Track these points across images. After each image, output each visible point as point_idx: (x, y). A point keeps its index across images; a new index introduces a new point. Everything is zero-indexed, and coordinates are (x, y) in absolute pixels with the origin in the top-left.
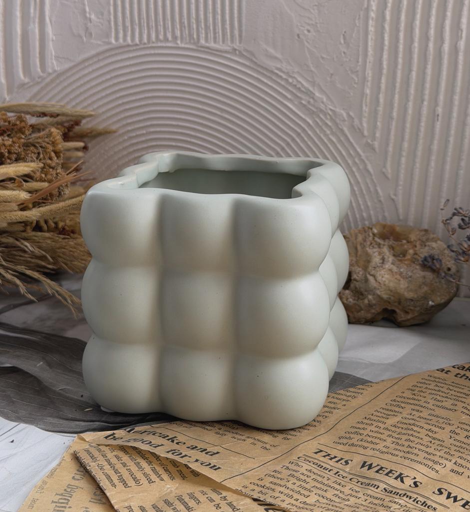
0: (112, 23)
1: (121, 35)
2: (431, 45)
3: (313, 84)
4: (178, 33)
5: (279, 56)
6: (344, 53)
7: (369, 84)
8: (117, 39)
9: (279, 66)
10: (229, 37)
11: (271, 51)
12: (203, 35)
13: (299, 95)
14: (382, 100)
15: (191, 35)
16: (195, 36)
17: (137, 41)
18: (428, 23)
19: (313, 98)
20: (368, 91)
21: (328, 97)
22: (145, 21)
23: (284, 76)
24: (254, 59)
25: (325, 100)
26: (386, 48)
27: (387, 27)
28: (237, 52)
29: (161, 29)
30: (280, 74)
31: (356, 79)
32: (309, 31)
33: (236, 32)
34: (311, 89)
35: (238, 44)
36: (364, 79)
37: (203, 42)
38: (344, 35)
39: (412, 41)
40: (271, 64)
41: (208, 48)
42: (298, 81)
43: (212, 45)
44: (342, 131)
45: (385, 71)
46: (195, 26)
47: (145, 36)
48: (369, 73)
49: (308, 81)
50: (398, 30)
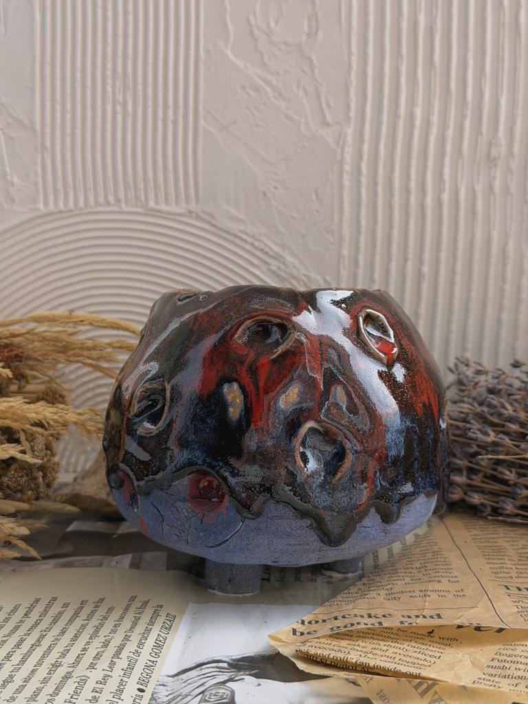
0: (40, 186)
1: (51, 199)
2: (413, 199)
3: (283, 246)
4: (122, 195)
5: (242, 216)
6: (318, 211)
7: (346, 244)
8: (46, 204)
9: (242, 228)
10: (183, 198)
11: (233, 211)
12: (152, 197)
13: (267, 259)
14: (361, 262)
15: (137, 197)
16: (143, 198)
17: (71, 205)
18: (408, 176)
19: (284, 264)
20: (345, 252)
21: (301, 262)
22: (82, 182)
23: (249, 240)
24: (214, 222)
25: (297, 264)
26: (364, 204)
27: (364, 180)
28: (194, 215)
29: (101, 191)
30: (244, 237)
31: (331, 239)
32: (276, 188)
33: (192, 192)
34: (281, 253)
35: (194, 205)
36: (341, 238)
37: (152, 204)
38: (316, 192)
39: (391, 195)
40: (234, 227)
41: (159, 211)
42: (266, 245)
43: (163, 207)
45: (363, 229)
46: (142, 186)
47: (81, 200)
48: (346, 232)
49: (276, 244)
50: (375, 183)
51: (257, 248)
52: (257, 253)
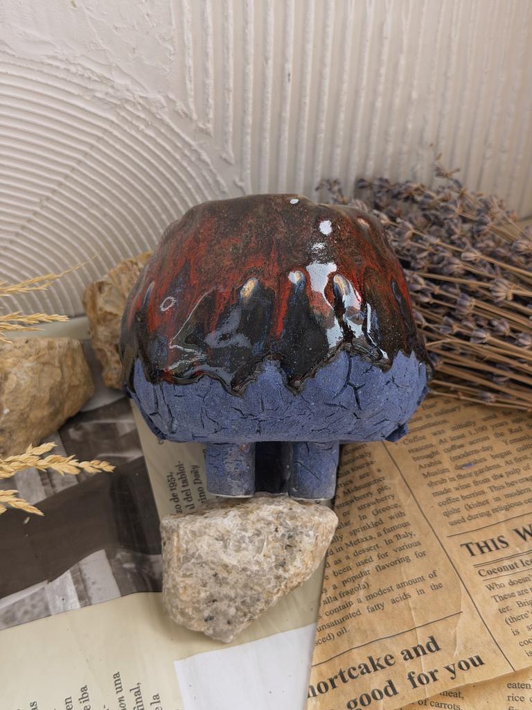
5: (47, 38)
6: (148, 15)
9: (51, 53)
11: (33, 33)
13: (90, 86)
14: (211, 69)
19: (113, 87)
20: (190, 62)
21: (134, 81)
23: (62, 66)
25: (130, 86)
30: (55, 63)
31: (172, 49)
34: (107, 75)
36: (184, 46)
40: (38, 53)
42: (86, 69)
44: (162, 121)
45: (211, 31)
48: (189, 36)
49: (100, 65)
51: (74, 74)
52: (75, 80)
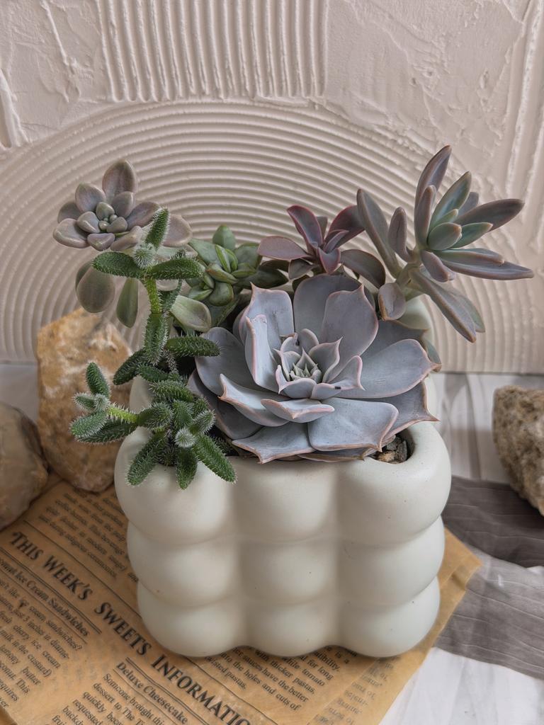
0: (110, 73)
1: (126, 89)
4: (220, 83)
5: (383, 109)
6: (484, 101)
7: (519, 140)
8: (121, 95)
9: (382, 123)
10: (303, 87)
11: (371, 103)
12: (260, 86)
13: (413, 159)
15: (241, 87)
16: (248, 87)
20: (517, 149)
23: (390, 136)
24: (344, 116)
28: (317, 107)
30: (383, 133)
32: (430, 73)
33: (315, 79)
35: (317, 96)
36: (513, 134)
37: (260, 94)
40: (371, 121)
41: (270, 103)
42: (412, 142)
47: (167, 90)
51: (400, 146)
